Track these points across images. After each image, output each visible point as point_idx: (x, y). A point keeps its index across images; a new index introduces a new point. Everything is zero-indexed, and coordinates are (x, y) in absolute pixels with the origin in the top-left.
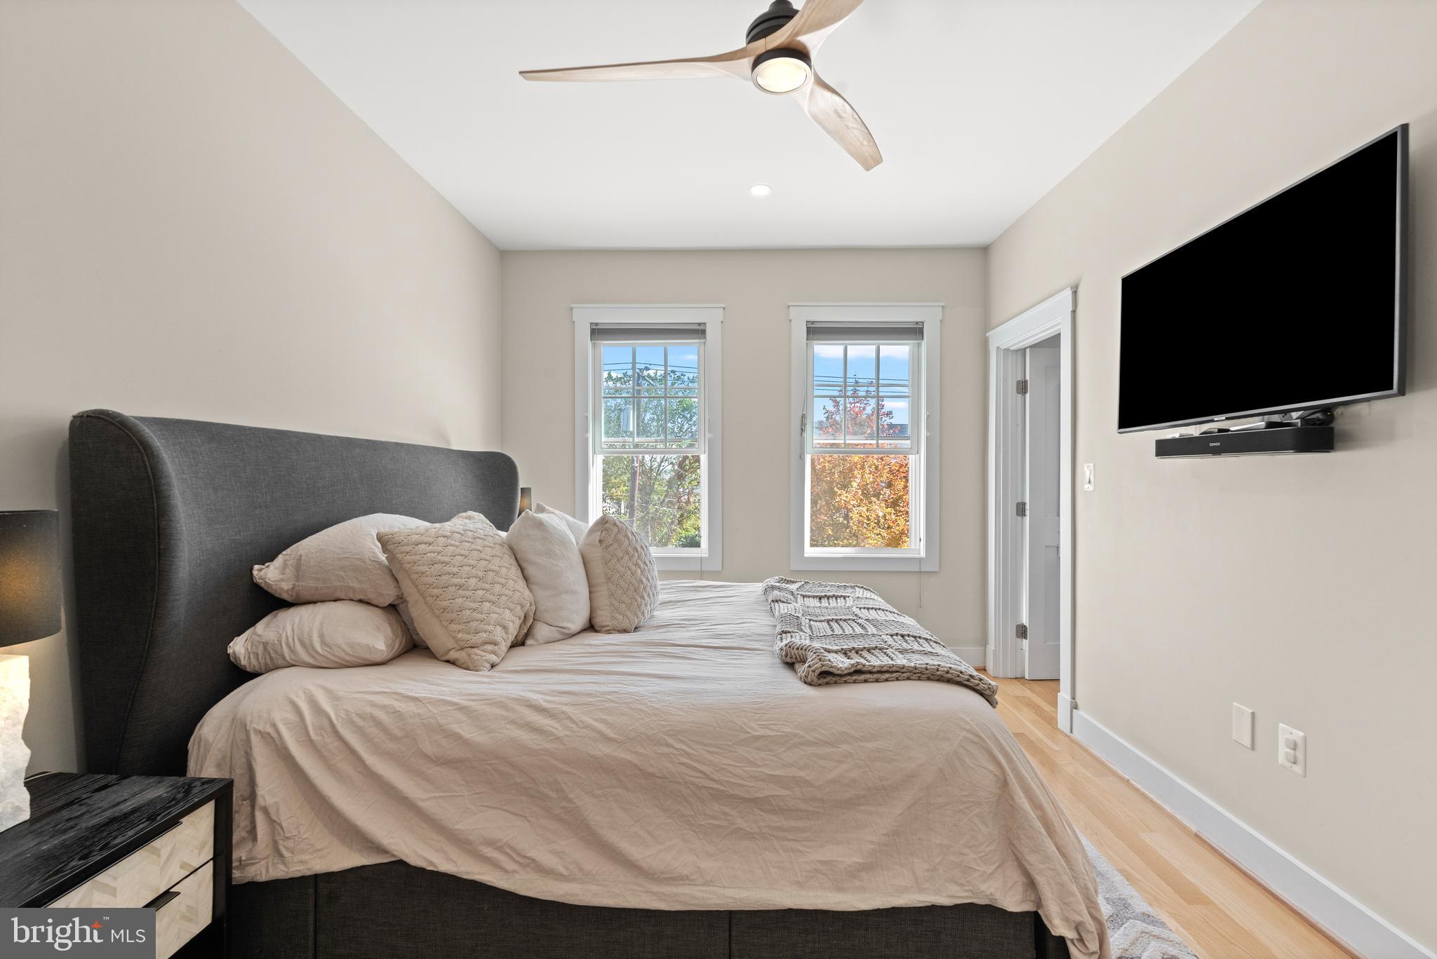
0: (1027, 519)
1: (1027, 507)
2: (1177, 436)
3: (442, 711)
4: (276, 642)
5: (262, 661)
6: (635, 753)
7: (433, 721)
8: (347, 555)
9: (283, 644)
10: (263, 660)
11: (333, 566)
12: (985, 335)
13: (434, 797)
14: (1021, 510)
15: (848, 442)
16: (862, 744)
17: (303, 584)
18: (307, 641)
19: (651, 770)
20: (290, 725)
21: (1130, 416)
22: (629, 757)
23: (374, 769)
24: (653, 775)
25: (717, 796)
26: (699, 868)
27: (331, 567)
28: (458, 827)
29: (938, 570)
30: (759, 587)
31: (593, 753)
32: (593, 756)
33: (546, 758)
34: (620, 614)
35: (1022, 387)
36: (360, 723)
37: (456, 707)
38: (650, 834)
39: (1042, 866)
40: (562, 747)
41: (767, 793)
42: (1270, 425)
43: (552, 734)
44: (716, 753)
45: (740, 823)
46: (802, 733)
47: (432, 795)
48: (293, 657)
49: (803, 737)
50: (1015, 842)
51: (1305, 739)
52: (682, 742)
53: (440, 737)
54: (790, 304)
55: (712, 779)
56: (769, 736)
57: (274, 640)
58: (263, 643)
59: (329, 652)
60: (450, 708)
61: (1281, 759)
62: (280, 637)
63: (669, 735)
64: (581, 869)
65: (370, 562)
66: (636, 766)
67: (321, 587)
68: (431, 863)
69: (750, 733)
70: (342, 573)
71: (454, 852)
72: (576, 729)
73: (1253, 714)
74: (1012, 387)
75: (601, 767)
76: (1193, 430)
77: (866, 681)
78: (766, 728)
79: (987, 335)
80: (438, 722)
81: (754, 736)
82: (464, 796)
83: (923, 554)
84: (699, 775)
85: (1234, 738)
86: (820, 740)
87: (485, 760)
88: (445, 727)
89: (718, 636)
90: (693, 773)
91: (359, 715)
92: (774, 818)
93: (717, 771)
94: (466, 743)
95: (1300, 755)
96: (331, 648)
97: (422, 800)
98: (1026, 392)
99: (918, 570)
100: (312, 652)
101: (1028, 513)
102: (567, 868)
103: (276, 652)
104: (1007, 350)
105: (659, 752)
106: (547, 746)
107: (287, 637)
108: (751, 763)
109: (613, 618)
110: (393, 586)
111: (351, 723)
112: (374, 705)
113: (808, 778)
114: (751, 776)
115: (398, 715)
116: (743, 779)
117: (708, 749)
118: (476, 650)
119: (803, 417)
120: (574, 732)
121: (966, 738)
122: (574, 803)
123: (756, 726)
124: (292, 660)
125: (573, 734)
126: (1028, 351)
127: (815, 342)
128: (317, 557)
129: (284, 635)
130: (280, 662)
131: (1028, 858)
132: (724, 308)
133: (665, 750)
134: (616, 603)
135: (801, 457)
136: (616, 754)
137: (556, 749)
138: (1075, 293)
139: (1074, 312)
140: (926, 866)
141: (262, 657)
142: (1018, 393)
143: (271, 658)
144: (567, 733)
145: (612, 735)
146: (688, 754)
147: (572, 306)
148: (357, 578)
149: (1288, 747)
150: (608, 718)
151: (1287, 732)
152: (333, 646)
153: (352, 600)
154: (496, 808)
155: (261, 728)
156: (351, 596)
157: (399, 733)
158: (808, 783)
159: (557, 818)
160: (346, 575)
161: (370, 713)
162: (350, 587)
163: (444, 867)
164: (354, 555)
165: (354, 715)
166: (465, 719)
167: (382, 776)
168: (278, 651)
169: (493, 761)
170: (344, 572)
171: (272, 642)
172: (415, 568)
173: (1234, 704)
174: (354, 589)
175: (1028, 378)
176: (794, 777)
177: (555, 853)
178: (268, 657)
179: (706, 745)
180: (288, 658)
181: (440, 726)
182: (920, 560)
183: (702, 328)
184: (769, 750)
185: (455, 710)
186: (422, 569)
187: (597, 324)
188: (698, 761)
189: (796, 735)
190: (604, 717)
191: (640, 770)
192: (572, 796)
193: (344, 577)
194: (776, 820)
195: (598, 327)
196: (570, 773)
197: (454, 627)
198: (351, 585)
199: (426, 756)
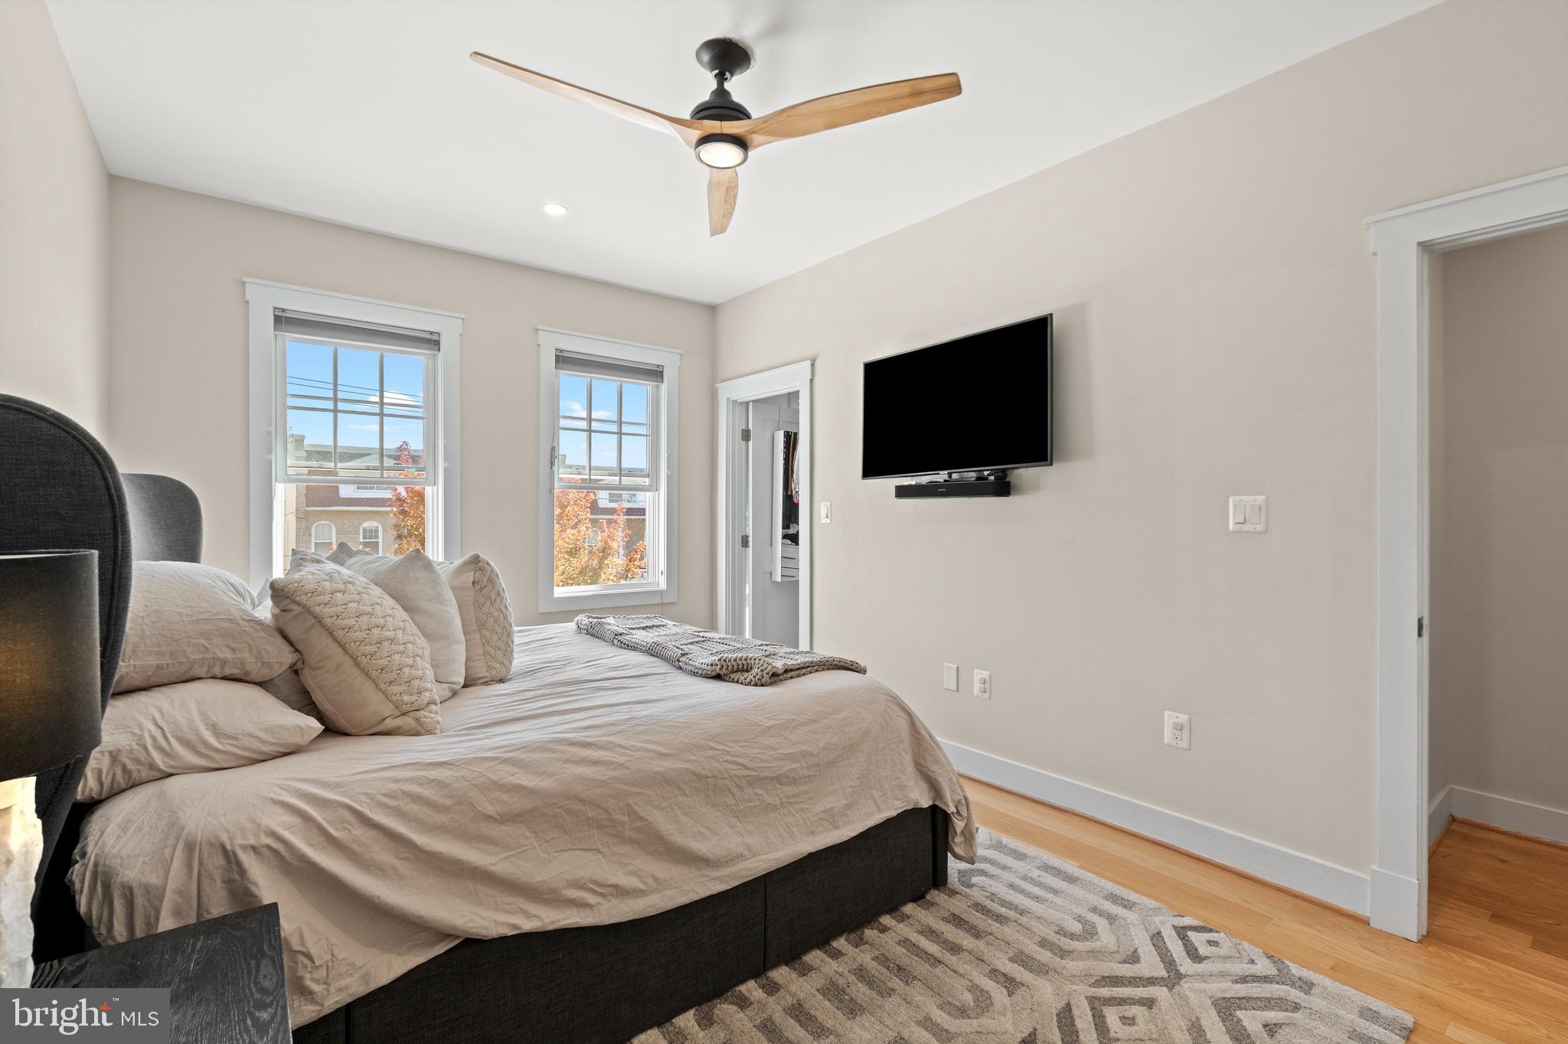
0: (750, 550)
1: (750, 539)
2: (913, 483)
3: (487, 768)
4: (135, 747)
5: (107, 781)
6: (689, 761)
7: (484, 779)
8: (206, 616)
9: (150, 747)
10: (110, 778)
11: (186, 632)
12: (714, 386)
13: (505, 858)
14: (745, 542)
15: (593, 477)
16: (833, 716)
17: (137, 662)
18: (193, 738)
19: (703, 773)
20: (293, 829)
21: (873, 467)
22: (686, 766)
23: (428, 848)
24: (707, 777)
25: (752, 781)
26: (747, 845)
27: (184, 635)
28: (539, 879)
29: (676, 601)
30: (572, 626)
31: (658, 769)
32: (658, 773)
33: (615, 785)
34: (496, 662)
35: (746, 435)
36: (392, 802)
37: (499, 761)
38: (707, 828)
39: (940, 771)
40: (627, 772)
41: (786, 769)
42: (978, 479)
43: (613, 763)
44: (746, 746)
45: (769, 800)
46: (796, 717)
47: (503, 856)
48: (172, 763)
49: (797, 720)
50: (922, 762)
51: (990, 675)
52: (720, 743)
53: (499, 793)
54: (539, 327)
55: (748, 768)
56: (777, 725)
57: (130, 745)
58: (110, 753)
59: (235, 746)
60: (493, 763)
61: (976, 692)
62: (141, 737)
63: (709, 740)
64: (656, 880)
65: (245, 623)
66: (694, 773)
67: (168, 664)
68: (515, 927)
69: (762, 725)
70: (203, 641)
71: (533, 908)
72: (631, 753)
73: (958, 667)
74: (739, 435)
75: (666, 781)
76: (924, 479)
77: (791, 678)
78: (771, 719)
79: (717, 386)
80: (490, 779)
81: (766, 727)
82: (535, 848)
83: (663, 586)
84: (740, 767)
85: (945, 686)
86: (809, 720)
87: (555, 804)
88: (501, 782)
89: (616, 669)
90: (735, 767)
91: (385, 795)
92: (789, 788)
93: (750, 760)
94: (531, 792)
95: (987, 686)
96: (236, 739)
97: (493, 864)
98: (748, 440)
99: (660, 602)
100: (204, 750)
101: (750, 544)
102: (645, 883)
103: (138, 761)
104: (736, 401)
105: (707, 755)
106: (614, 774)
107: (154, 739)
108: (772, 748)
109: (490, 668)
110: (287, 651)
111: (383, 806)
112: (396, 781)
113: (809, 750)
114: (774, 758)
115: (440, 784)
116: (769, 762)
117: (740, 744)
118: (422, 712)
119: (553, 449)
120: (631, 756)
121: (887, 699)
122: (646, 820)
123: (764, 720)
124: (171, 767)
125: (631, 758)
126: (751, 404)
127: (561, 371)
128: (154, 623)
129: (146, 735)
130: (145, 774)
131: (932, 768)
132: (463, 319)
133: (711, 753)
134: (492, 651)
135: (550, 491)
136: (675, 766)
137: (623, 774)
138: (813, 365)
139: (811, 380)
140: (881, 794)
141: (107, 774)
142: (743, 440)
143: (125, 769)
144: (627, 758)
145: (665, 751)
146: (728, 752)
147: (244, 279)
148: (229, 647)
149: (981, 683)
150: (651, 738)
151: (979, 674)
152: (240, 737)
153: (214, 677)
154: (569, 850)
155: (253, 842)
156: (217, 671)
157: (447, 802)
158: (811, 754)
159: (631, 841)
160: (211, 644)
161: (400, 790)
162: (218, 659)
163: (528, 925)
164: (214, 615)
165: (379, 796)
166: (517, 770)
167: (441, 853)
168: (142, 759)
169: (564, 803)
170: (206, 639)
171: (128, 747)
172: (339, 621)
173: (945, 664)
174: (224, 662)
175: (750, 427)
176: (800, 752)
177: (632, 873)
178: (119, 772)
179: (738, 742)
180: (162, 766)
181: (495, 783)
182: (662, 592)
183: (435, 337)
184: (781, 735)
185: (499, 763)
186: (351, 622)
187: (284, 310)
188: (736, 756)
189: (793, 720)
190: (647, 738)
191: (696, 775)
192: (643, 814)
193: (208, 646)
194: (790, 790)
195: (286, 315)
196: (640, 793)
197: (395, 689)
198: (220, 655)
199: (488, 818)
